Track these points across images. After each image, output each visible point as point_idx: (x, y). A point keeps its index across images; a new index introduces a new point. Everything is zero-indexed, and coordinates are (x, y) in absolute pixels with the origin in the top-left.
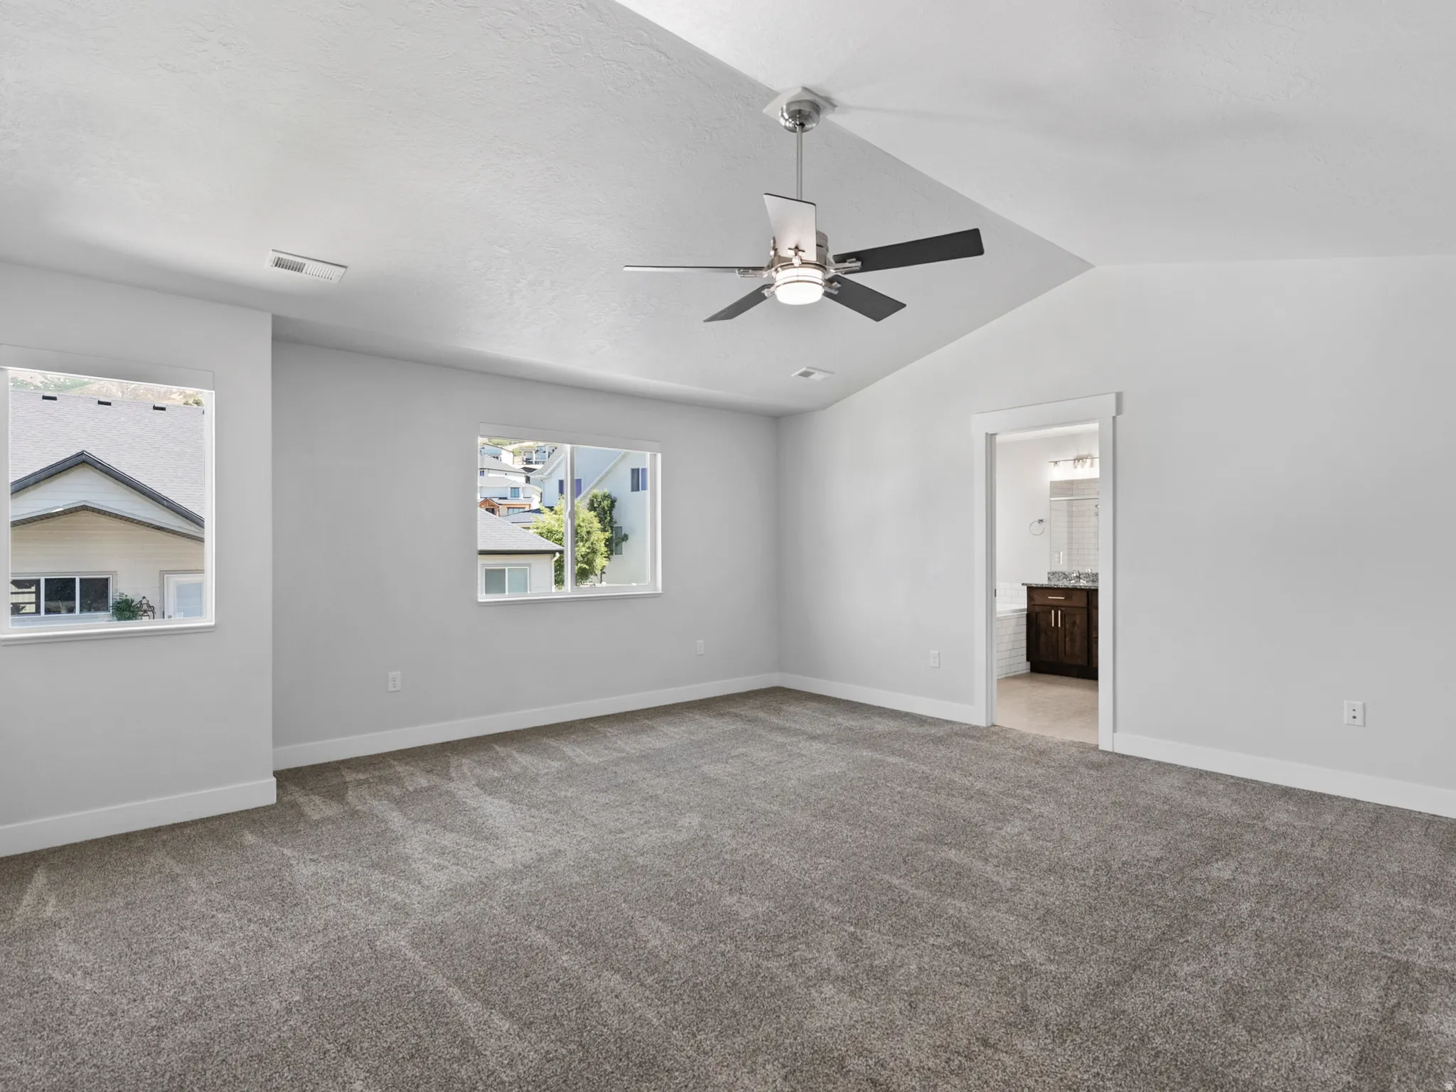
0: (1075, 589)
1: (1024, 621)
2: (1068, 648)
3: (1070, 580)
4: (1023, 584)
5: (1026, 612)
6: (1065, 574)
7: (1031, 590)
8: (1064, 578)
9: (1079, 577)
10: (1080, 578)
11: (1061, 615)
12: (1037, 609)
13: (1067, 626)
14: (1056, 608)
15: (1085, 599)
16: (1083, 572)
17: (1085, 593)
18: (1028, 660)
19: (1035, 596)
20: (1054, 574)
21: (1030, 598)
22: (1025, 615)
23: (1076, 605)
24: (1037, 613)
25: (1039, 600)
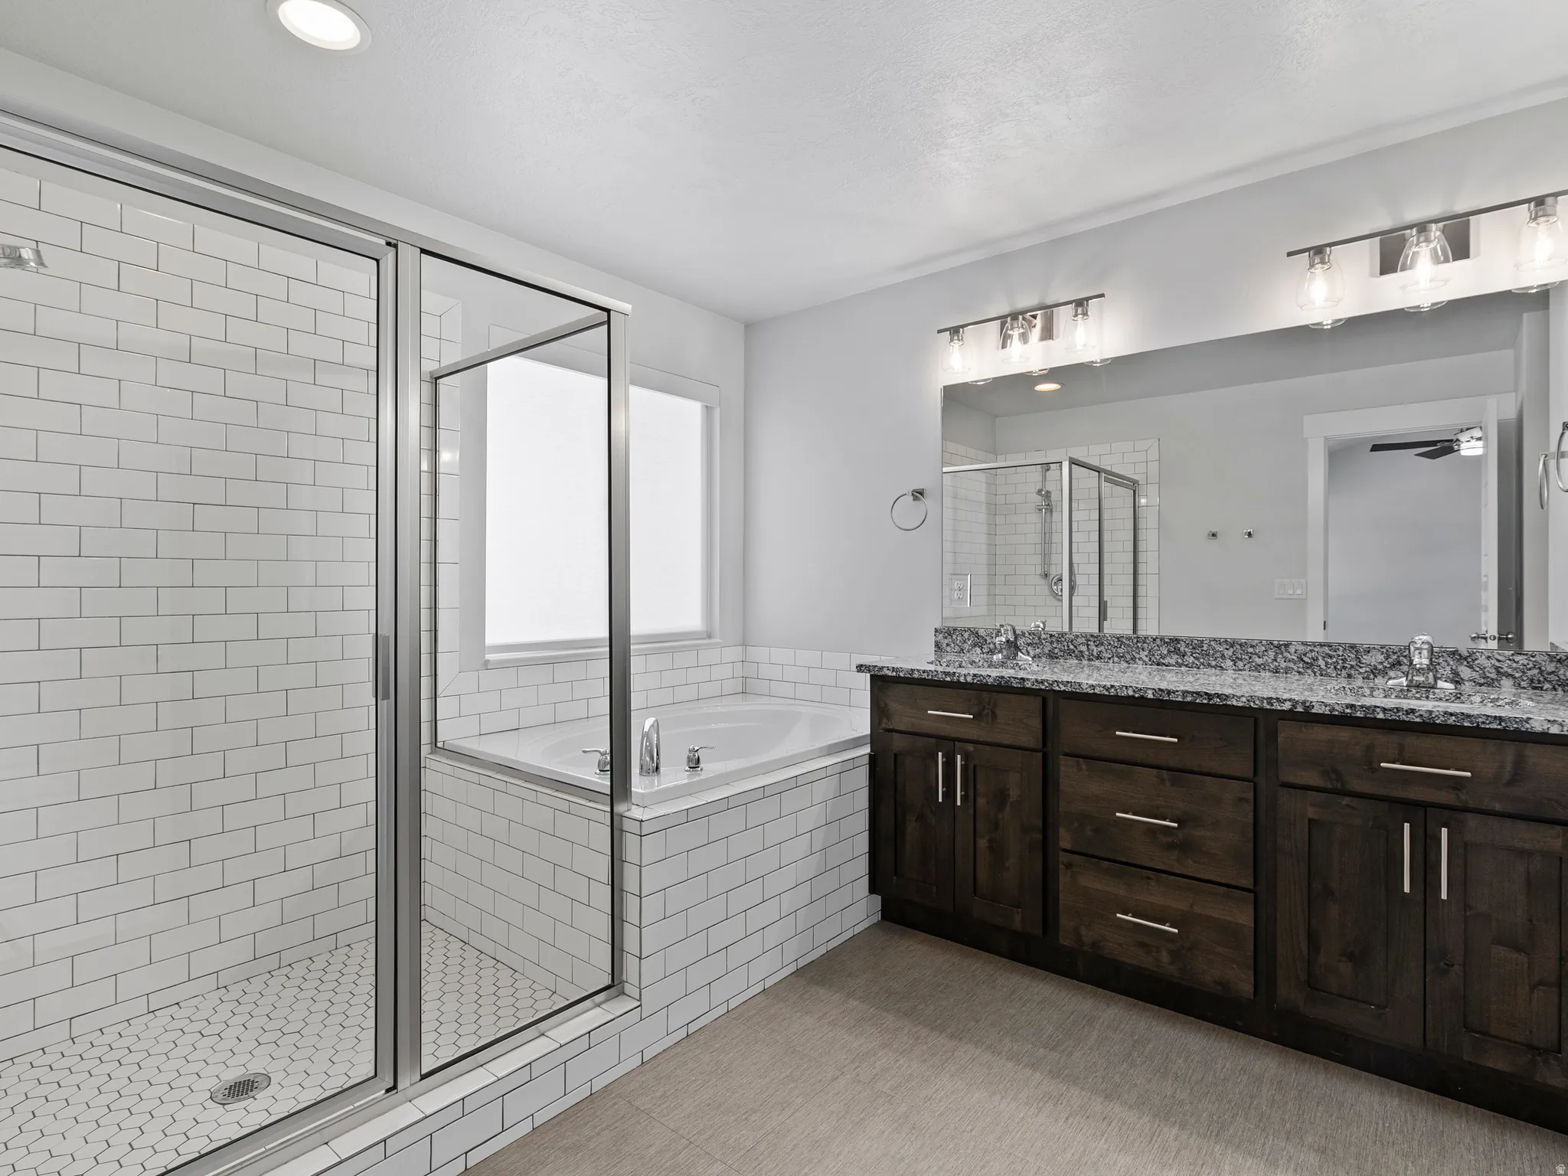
0: (1003, 688)
1: (861, 778)
2: (983, 874)
3: (992, 652)
4: (860, 668)
5: (867, 750)
6: (977, 634)
7: (883, 684)
8: (975, 645)
9: (1013, 647)
10: (1017, 648)
11: (964, 768)
12: (899, 743)
13: (981, 802)
14: (948, 743)
15: (1036, 723)
16: (1026, 629)
17: (1036, 704)
18: (873, 889)
19: (894, 706)
20: (949, 632)
21: (879, 710)
22: (866, 760)
23: (1007, 740)
24: (895, 754)
25: (903, 718)
